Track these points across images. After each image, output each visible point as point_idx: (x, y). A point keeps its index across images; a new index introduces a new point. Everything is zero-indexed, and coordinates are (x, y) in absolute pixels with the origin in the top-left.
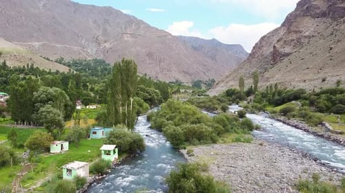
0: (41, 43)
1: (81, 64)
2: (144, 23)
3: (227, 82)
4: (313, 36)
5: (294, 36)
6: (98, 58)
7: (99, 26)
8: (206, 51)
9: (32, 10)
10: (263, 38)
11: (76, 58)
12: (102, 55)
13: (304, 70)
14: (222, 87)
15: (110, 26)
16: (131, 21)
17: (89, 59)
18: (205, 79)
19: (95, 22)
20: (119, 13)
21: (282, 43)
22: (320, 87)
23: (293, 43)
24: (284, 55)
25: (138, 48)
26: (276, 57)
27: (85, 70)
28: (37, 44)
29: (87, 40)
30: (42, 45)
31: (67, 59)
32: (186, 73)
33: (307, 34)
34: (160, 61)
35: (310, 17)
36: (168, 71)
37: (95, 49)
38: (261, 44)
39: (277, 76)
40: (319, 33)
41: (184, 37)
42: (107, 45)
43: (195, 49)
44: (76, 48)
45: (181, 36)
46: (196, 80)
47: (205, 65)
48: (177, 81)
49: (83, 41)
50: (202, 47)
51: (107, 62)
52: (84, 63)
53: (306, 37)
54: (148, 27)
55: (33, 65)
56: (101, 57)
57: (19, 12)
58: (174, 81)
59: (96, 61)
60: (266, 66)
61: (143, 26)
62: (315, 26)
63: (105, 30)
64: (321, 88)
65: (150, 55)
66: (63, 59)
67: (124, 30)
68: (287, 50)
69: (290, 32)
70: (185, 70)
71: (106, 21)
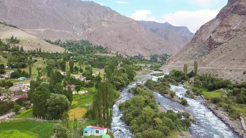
0: (44, 30)
1: (73, 44)
2: (116, 13)
3: (176, 61)
4: (239, 30)
5: (225, 29)
6: (84, 39)
7: (84, 16)
8: (161, 32)
9: (39, 6)
10: (202, 27)
11: (69, 39)
12: (87, 37)
13: (231, 60)
14: (172, 64)
15: (92, 15)
16: (107, 11)
17: (78, 40)
18: (160, 53)
19: (82, 13)
20: (98, 6)
21: (216, 34)
22: (241, 78)
23: (224, 35)
24: (217, 44)
25: (112, 32)
26: (212, 45)
27: (75, 49)
28: (42, 30)
29: (76, 26)
30: (45, 31)
31: (63, 41)
32: (146, 49)
33: (234, 28)
34: (128, 40)
35: (237, 15)
36: (133, 48)
37: (82, 33)
38: (201, 31)
39: (211, 63)
40: (243, 28)
41: (145, 21)
42: (90, 30)
43: (153, 31)
44: (69, 32)
45: (143, 21)
46: (153, 54)
47: (160, 43)
48: (140, 55)
49: (74, 27)
50: (158, 29)
51: (90, 42)
52: (75, 43)
53: (234, 30)
54: (119, 15)
55: (40, 49)
56: (86, 39)
57: (30, 8)
58: (138, 55)
59: (83, 42)
60: (204, 51)
61: (115, 14)
62: (241, 21)
63: (89, 19)
64: (242, 80)
65: (120, 37)
66: (60, 40)
67: (102, 18)
68: (220, 40)
69: (222, 26)
70: (146, 47)
71: (90, 12)
